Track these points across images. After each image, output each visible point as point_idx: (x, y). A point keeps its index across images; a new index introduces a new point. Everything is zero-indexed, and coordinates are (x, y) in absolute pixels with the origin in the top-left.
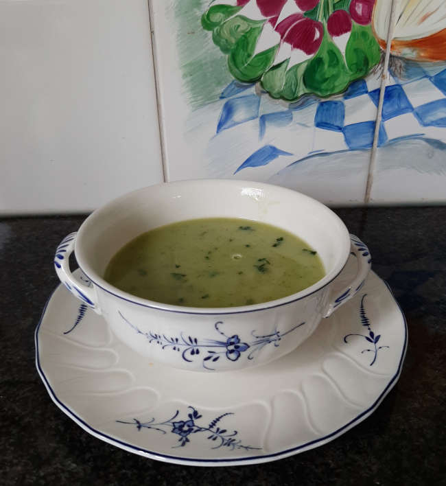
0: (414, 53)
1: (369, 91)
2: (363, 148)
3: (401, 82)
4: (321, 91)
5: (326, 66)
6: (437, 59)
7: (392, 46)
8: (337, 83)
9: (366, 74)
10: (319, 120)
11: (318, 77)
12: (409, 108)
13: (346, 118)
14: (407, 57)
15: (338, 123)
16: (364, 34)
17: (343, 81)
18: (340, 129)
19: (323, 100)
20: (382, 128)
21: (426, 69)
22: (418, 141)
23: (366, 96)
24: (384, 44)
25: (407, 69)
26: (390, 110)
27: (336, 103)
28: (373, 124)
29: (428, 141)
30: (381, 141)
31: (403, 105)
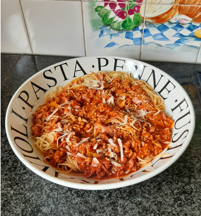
0: (152, 21)
1: (140, 29)
2: (138, 45)
3: (148, 28)
4: (127, 29)
5: (128, 23)
6: (158, 23)
7: (145, 19)
8: (131, 27)
9: (139, 25)
10: (126, 36)
11: (126, 25)
12: (151, 35)
13: (133, 36)
14: (149, 22)
15: (131, 38)
16: (138, 15)
17: (133, 27)
18: (132, 39)
19: (127, 31)
20: (143, 40)
21: (155, 25)
22: (153, 44)
23: (139, 31)
24: (143, 18)
25: (150, 25)
26: (145, 35)
27: (131, 32)
28: (141, 38)
29: (156, 44)
30: (143, 43)
31: (149, 34)
